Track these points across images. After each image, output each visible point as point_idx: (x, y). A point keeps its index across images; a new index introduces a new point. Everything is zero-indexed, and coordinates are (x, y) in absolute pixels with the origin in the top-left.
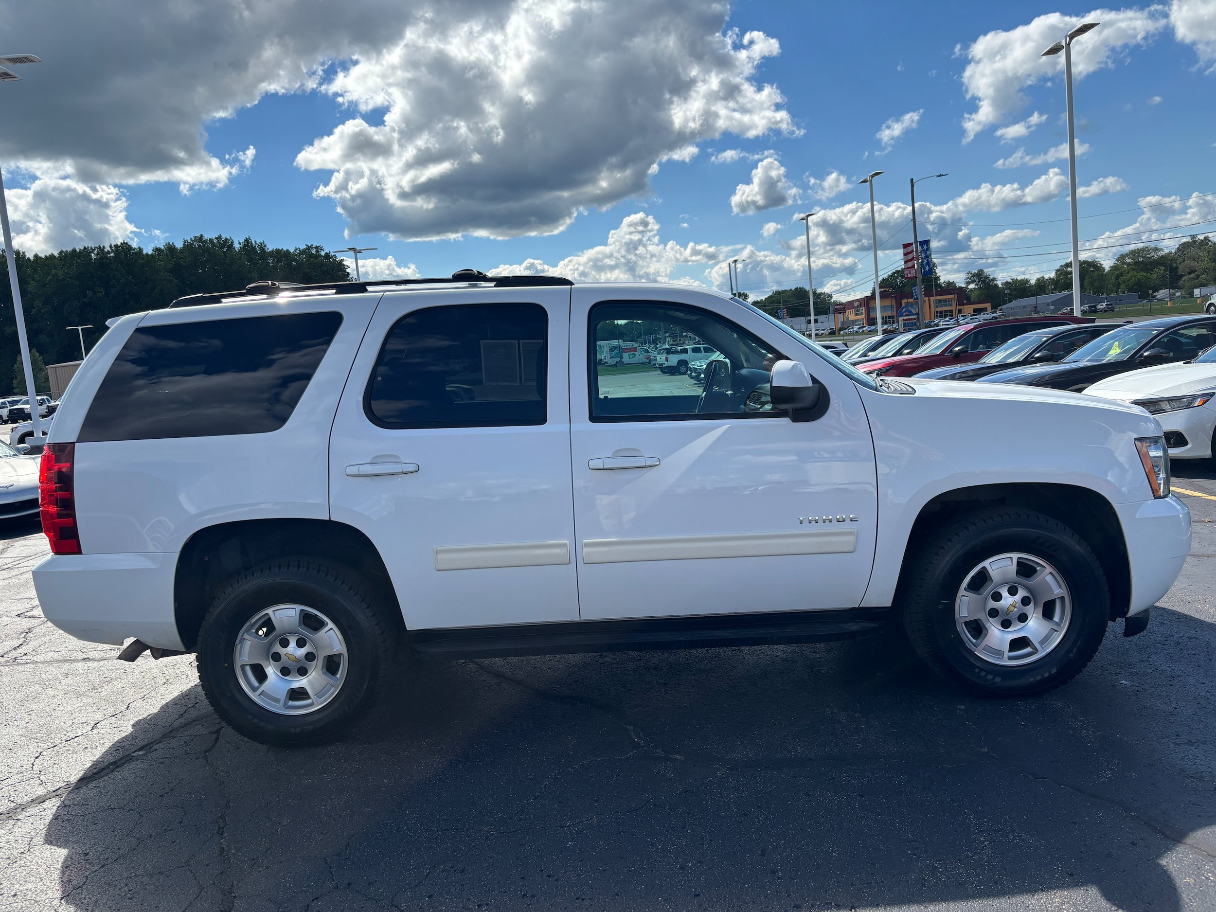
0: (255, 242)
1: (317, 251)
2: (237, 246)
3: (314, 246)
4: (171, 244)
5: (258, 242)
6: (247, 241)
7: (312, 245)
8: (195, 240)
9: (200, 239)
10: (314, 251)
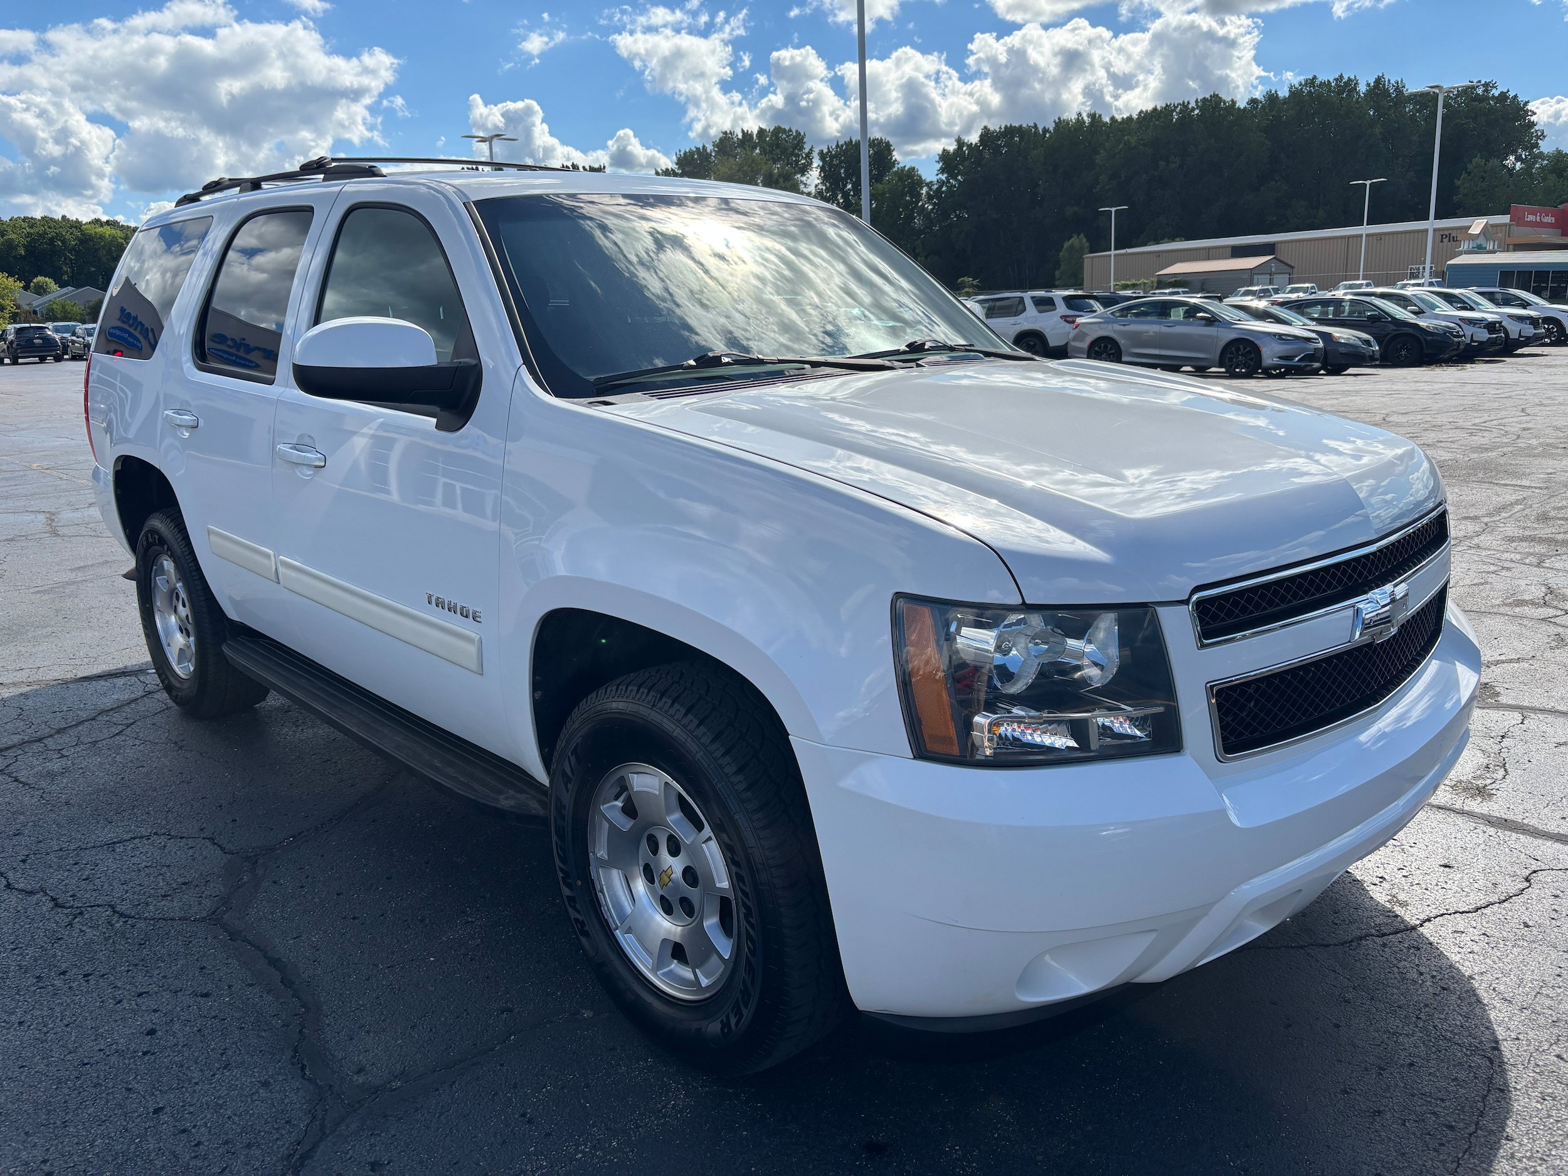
0: (1389, 81)
1: (1486, 91)
2: (1362, 88)
3: (1483, 82)
4: (1273, 92)
5: (1392, 82)
6: (1378, 81)
7: (1480, 81)
8: (1306, 84)
9: (1311, 82)
10: (1480, 91)
